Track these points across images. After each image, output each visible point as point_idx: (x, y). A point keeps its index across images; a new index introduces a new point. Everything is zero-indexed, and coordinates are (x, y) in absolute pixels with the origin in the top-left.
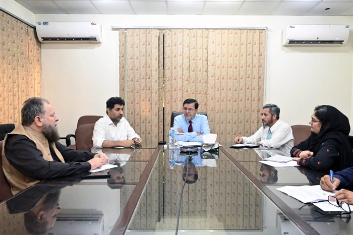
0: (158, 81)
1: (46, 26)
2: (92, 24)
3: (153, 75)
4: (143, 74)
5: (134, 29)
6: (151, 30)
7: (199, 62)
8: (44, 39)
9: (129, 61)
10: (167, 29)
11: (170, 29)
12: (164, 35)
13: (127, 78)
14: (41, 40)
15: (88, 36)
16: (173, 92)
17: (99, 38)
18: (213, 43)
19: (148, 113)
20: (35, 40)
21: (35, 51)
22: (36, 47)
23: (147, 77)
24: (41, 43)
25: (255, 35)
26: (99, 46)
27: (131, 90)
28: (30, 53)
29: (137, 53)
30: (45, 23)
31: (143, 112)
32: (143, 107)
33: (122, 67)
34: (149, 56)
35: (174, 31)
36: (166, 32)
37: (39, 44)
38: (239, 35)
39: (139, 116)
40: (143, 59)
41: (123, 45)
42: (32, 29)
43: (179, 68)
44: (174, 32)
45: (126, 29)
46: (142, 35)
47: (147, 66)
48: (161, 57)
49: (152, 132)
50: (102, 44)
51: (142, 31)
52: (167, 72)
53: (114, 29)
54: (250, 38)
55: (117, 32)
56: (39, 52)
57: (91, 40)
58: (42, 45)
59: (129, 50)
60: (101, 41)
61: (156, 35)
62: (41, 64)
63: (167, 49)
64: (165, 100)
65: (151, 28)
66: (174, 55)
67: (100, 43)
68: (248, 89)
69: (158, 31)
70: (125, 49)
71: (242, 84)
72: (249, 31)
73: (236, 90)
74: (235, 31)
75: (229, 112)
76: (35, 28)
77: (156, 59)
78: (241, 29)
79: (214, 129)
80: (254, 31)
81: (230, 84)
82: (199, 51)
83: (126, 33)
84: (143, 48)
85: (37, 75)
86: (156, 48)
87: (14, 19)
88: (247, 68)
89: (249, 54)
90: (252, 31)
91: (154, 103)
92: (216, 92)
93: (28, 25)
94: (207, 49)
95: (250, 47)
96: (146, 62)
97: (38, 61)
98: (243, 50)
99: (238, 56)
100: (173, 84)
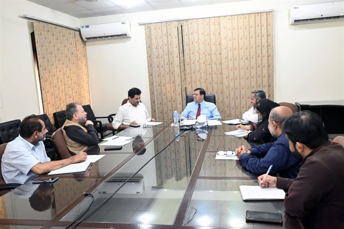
0: (179, 65)
1: (87, 29)
2: (123, 23)
3: (175, 60)
4: (167, 61)
5: (156, 23)
6: (170, 23)
7: (213, 47)
8: (87, 38)
9: (155, 51)
10: (184, 20)
11: (186, 20)
12: (181, 26)
13: (154, 65)
14: (85, 40)
15: (120, 33)
16: (193, 74)
17: (129, 34)
18: (224, 28)
19: (173, 93)
20: (81, 40)
21: (82, 49)
22: (82, 45)
23: (170, 63)
24: (85, 42)
25: (262, 17)
26: (129, 40)
28: (78, 52)
29: (161, 44)
30: (87, 27)
31: (169, 92)
32: (168, 88)
33: (150, 56)
34: (170, 45)
36: (183, 23)
38: (247, 19)
39: (165, 96)
40: (165, 48)
41: (149, 38)
42: (78, 33)
43: (196, 54)
44: (190, 22)
45: (150, 24)
46: (163, 27)
47: (169, 53)
48: (181, 45)
49: (177, 109)
50: (132, 39)
51: (163, 24)
52: (187, 57)
53: (140, 25)
54: (258, 22)
55: (143, 27)
56: (85, 49)
57: (123, 36)
58: (87, 43)
59: (154, 41)
60: (130, 36)
61: (175, 26)
62: (87, 59)
63: (185, 38)
65: (171, 21)
66: (191, 42)
69: (177, 23)
70: (151, 40)
71: (253, 62)
72: (257, 14)
73: (247, 69)
74: (244, 16)
75: (243, 88)
76: (79, 31)
77: (176, 47)
78: (249, 14)
79: (229, 104)
80: (262, 14)
81: (242, 64)
82: (213, 37)
83: (150, 27)
84: (165, 38)
85: (84, 68)
86: (176, 38)
87: (64, 28)
88: (257, 48)
89: (258, 36)
90: (259, 14)
91: (177, 85)
92: (230, 72)
93: (75, 30)
94: (219, 34)
95: (258, 28)
96: (168, 51)
97: (84, 56)
98: (252, 33)
99: (248, 38)
100: (192, 67)
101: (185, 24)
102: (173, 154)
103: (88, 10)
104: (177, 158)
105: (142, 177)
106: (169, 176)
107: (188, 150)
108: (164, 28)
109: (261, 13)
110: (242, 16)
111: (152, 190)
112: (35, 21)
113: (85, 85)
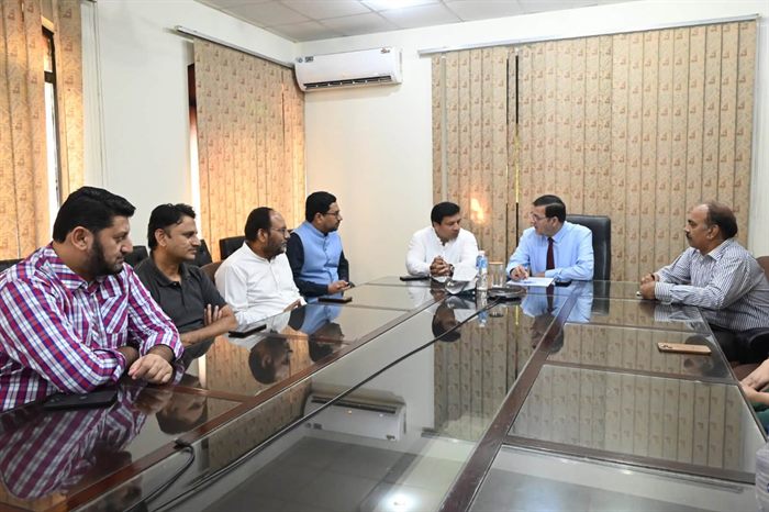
0: (505, 151)
1: (308, 64)
2: (384, 51)
4: (476, 138)
5: (459, 51)
6: (491, 50)
7: (592, 107)
8: (309, 85)
9: (451, 114)
10: (524, 44)
11: (529, 44)
12: (517, 57)
13: (446, 148)
14: (303, 88)
15: (376, 75)
16: (537, 172)
17: (396, 77)
18: (623, 63)
20: (294, 88)
21: (295, 108)
22: (297, 100)
23: (485, 144)
24: (303, 93)
25: (726, 34)
26: (397, 90)
27: (453, 171)
28: (286, 113)
29: (465, 99)
30: (309, 59)
33: (438, 128)
35: (538, 47)
36: (522, 51)
37: (301, 95)
38: (685, 40)
39: (468, 221)
40: (476, 109)
41: (439, 83)
42: (290, 71)
43: (548, 124)
44: (538, 50)
45: (443, 53)
46: (474, 62)
47: (484, 122)
48: (513, 102)
49: (493, 252)
50: (402, 87)
51: (475, 53)
52: (524, 131)
53: (423, 55)
54: (714, 44)
55: (429, 60)
56: (301, 108)
57: (382, 80)
58: (306, 96)
59: (450, 93)
60: (399, 81)
61: (503, 59)
62: (304, 130)
63: (524, 85)
64: (521, 189)
65: (493, 47)
66: (538, 97)
67: (398, 84)
68: (710, 159)
69: (506, 51)
70: (443, 91)
71: (694, 149)
72: (711, 28)
73: (678, 164)
74: (677, 32)
75: (662, 212)
76: (293, 69)
77: (501, 108)
78: (690, 27)
79: (625, 250)
80: (725, 27)
81: (664, 151)
82: (592, 83)
83: (444, 60)
84: (476, 86)
85: (297, 149)
86: (501, 85)
87: (259, 61)
88: (708, 112)
89: (712, 82)
90: (719, 27)
91: (497, 195)
92: (631, 169)
93: (283, 66)
94: (609, 77)
95: (713, 63)
96: (482, 114)
97: (300, 124)
98: (697, 74)
99: (684, 87)
100: (535, 156)
101: (524, 53)
102: (477, 358)
103: (312, 20)
104: (485, 369)
105: (403, 404)
106: (463, 408)
107: (512, 352)
108: (476, 63)
109: (723, 23)
110: (672, 32)
111: (423, 435)
112: (199, 41)
113: (296, 188)
